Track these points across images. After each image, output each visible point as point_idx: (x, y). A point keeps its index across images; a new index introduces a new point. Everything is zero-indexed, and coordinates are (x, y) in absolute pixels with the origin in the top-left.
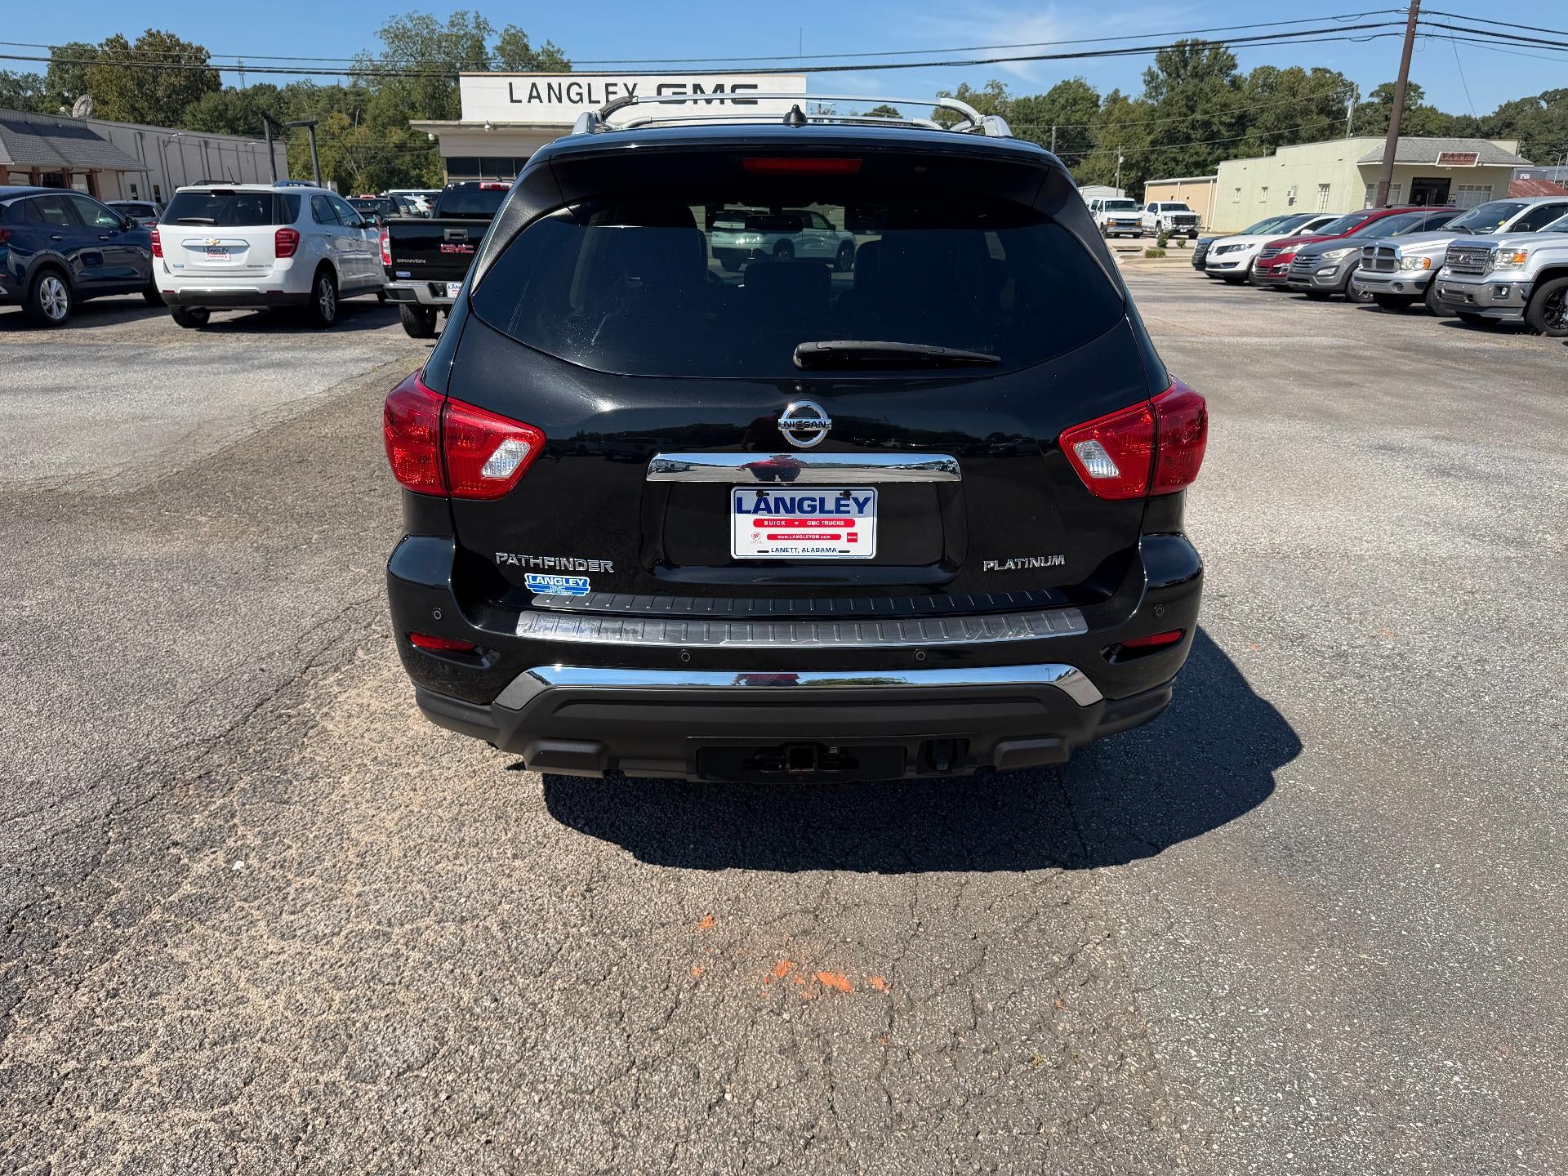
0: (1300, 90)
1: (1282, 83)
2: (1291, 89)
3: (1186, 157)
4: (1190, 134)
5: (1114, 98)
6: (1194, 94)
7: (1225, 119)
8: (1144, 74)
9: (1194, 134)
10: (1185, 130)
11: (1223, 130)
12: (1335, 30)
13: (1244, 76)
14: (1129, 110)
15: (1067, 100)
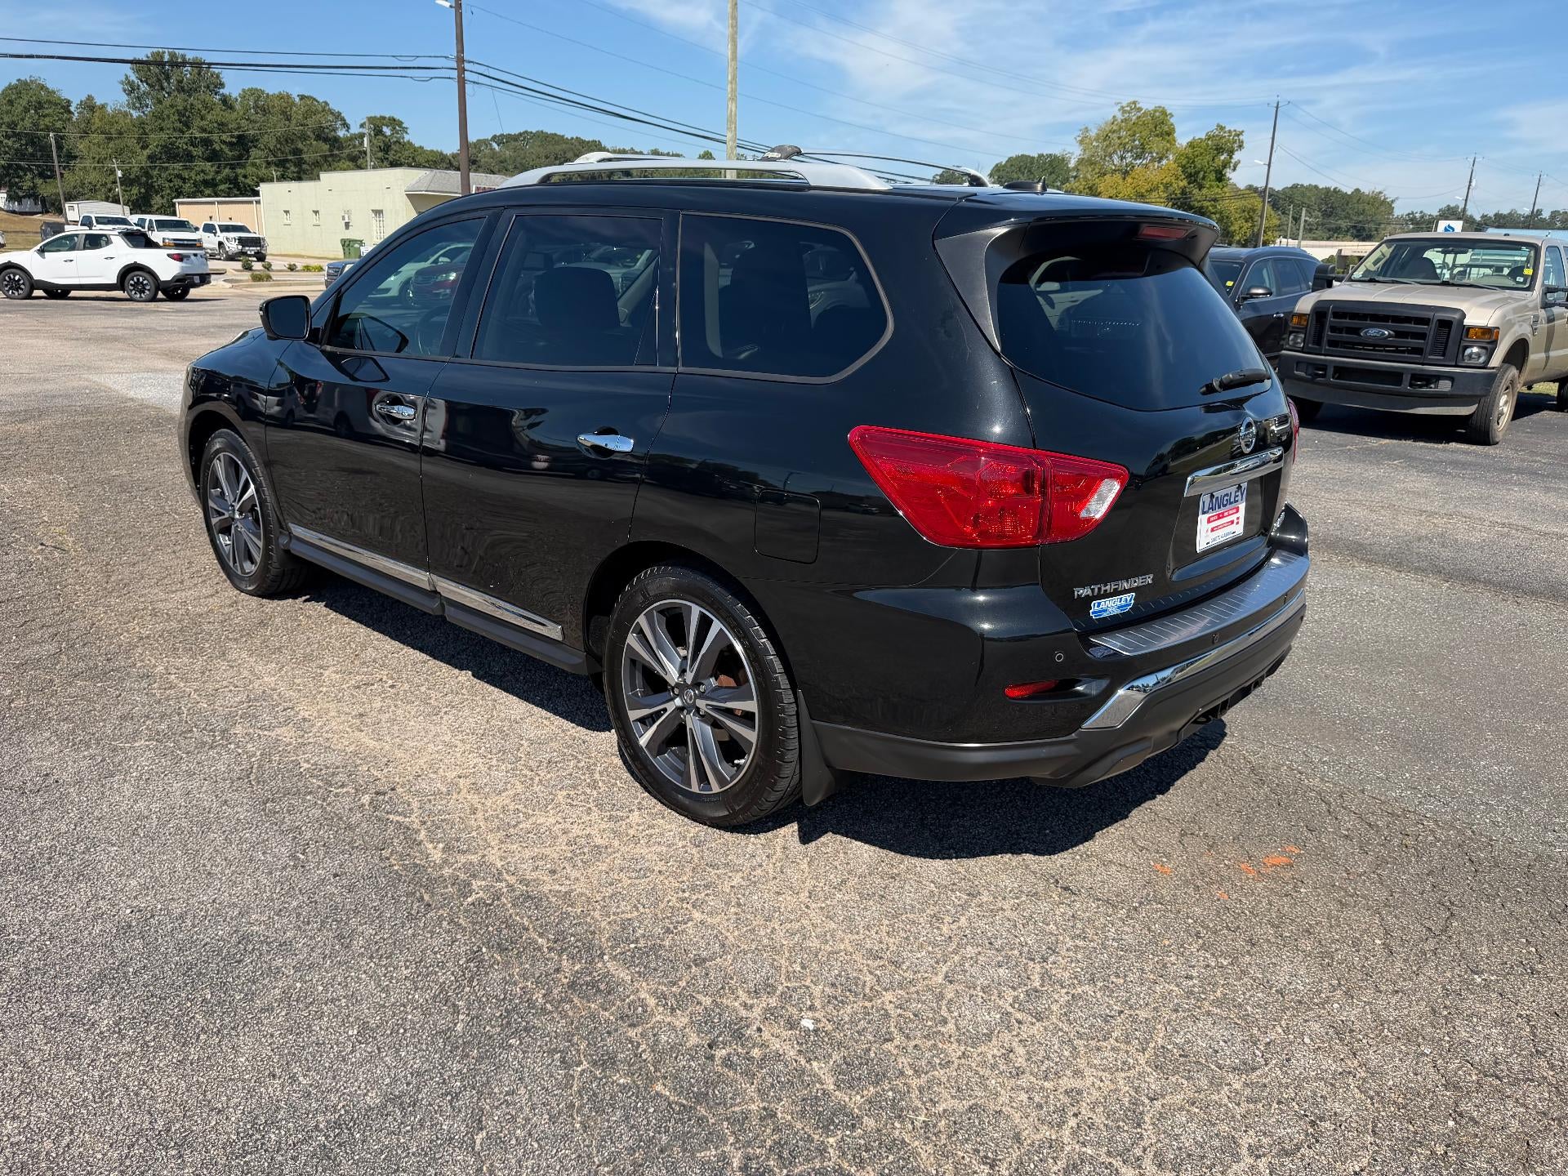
0: (294, 115)
1: (273, 106)
2: (284, 113)
3: (193, 174)
4: (190, 151)
5: (89, 105)
6: (185, 109)
7: (224, 137)
8: (122, 83)
9: (195, 152)
10: (185, 147)
11: (226, 149)
12: (396, 68)
13: (234, 96)
14: (113, 120)
15: (29, 102)
